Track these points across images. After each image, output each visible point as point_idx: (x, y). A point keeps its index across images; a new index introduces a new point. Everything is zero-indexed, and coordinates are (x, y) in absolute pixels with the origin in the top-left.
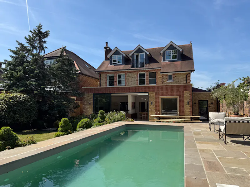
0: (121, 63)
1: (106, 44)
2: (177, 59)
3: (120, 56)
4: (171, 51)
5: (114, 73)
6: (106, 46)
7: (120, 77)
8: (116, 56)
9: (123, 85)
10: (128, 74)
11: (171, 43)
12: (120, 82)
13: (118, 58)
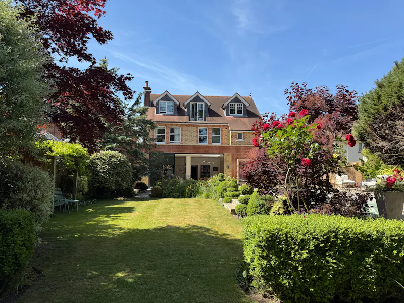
0: (173, 113)
1: (146, 84)
2: (242, 115)
3: (171, 103)
4: (236, 104)
5: (165, 125)
6: (146, 86)
7: (172, 131)
8: (165, 102)
9: (177, 142)
10: (185, 128)
11: (237, 95)
12: (172, 138)
13: (168, 105)
